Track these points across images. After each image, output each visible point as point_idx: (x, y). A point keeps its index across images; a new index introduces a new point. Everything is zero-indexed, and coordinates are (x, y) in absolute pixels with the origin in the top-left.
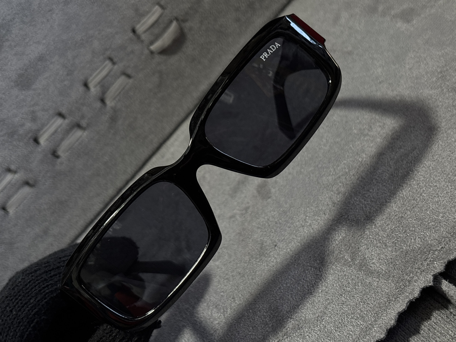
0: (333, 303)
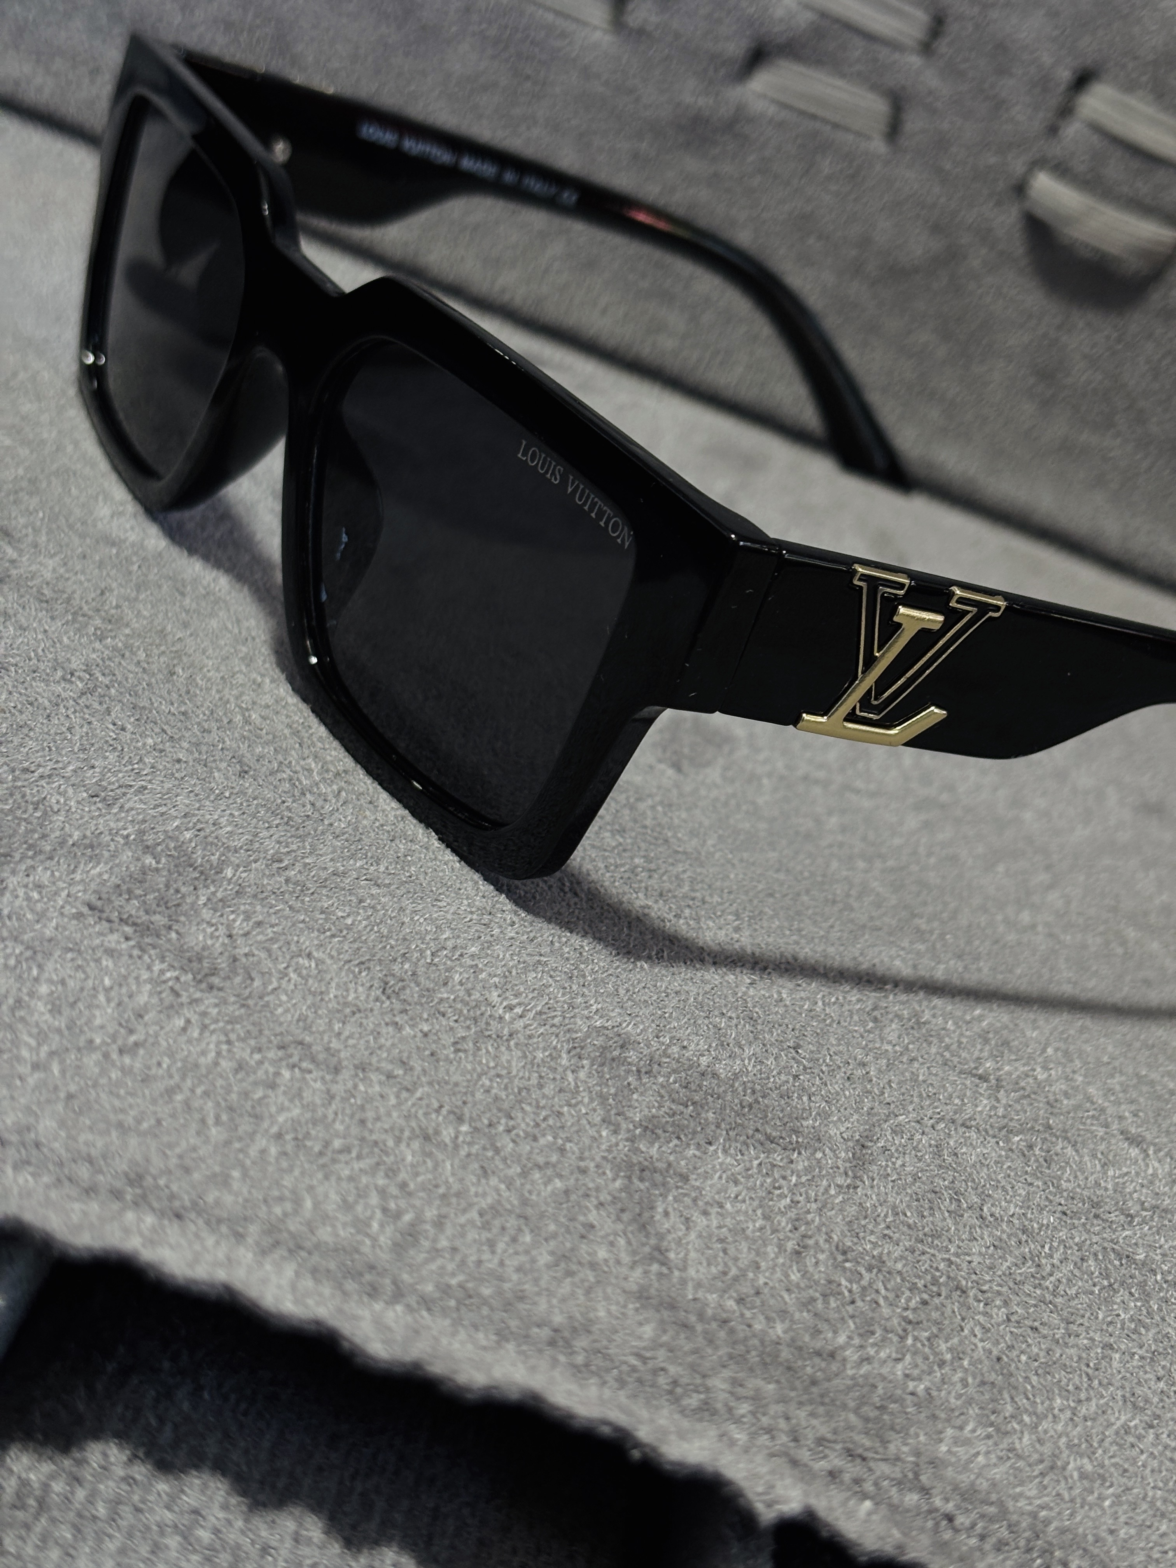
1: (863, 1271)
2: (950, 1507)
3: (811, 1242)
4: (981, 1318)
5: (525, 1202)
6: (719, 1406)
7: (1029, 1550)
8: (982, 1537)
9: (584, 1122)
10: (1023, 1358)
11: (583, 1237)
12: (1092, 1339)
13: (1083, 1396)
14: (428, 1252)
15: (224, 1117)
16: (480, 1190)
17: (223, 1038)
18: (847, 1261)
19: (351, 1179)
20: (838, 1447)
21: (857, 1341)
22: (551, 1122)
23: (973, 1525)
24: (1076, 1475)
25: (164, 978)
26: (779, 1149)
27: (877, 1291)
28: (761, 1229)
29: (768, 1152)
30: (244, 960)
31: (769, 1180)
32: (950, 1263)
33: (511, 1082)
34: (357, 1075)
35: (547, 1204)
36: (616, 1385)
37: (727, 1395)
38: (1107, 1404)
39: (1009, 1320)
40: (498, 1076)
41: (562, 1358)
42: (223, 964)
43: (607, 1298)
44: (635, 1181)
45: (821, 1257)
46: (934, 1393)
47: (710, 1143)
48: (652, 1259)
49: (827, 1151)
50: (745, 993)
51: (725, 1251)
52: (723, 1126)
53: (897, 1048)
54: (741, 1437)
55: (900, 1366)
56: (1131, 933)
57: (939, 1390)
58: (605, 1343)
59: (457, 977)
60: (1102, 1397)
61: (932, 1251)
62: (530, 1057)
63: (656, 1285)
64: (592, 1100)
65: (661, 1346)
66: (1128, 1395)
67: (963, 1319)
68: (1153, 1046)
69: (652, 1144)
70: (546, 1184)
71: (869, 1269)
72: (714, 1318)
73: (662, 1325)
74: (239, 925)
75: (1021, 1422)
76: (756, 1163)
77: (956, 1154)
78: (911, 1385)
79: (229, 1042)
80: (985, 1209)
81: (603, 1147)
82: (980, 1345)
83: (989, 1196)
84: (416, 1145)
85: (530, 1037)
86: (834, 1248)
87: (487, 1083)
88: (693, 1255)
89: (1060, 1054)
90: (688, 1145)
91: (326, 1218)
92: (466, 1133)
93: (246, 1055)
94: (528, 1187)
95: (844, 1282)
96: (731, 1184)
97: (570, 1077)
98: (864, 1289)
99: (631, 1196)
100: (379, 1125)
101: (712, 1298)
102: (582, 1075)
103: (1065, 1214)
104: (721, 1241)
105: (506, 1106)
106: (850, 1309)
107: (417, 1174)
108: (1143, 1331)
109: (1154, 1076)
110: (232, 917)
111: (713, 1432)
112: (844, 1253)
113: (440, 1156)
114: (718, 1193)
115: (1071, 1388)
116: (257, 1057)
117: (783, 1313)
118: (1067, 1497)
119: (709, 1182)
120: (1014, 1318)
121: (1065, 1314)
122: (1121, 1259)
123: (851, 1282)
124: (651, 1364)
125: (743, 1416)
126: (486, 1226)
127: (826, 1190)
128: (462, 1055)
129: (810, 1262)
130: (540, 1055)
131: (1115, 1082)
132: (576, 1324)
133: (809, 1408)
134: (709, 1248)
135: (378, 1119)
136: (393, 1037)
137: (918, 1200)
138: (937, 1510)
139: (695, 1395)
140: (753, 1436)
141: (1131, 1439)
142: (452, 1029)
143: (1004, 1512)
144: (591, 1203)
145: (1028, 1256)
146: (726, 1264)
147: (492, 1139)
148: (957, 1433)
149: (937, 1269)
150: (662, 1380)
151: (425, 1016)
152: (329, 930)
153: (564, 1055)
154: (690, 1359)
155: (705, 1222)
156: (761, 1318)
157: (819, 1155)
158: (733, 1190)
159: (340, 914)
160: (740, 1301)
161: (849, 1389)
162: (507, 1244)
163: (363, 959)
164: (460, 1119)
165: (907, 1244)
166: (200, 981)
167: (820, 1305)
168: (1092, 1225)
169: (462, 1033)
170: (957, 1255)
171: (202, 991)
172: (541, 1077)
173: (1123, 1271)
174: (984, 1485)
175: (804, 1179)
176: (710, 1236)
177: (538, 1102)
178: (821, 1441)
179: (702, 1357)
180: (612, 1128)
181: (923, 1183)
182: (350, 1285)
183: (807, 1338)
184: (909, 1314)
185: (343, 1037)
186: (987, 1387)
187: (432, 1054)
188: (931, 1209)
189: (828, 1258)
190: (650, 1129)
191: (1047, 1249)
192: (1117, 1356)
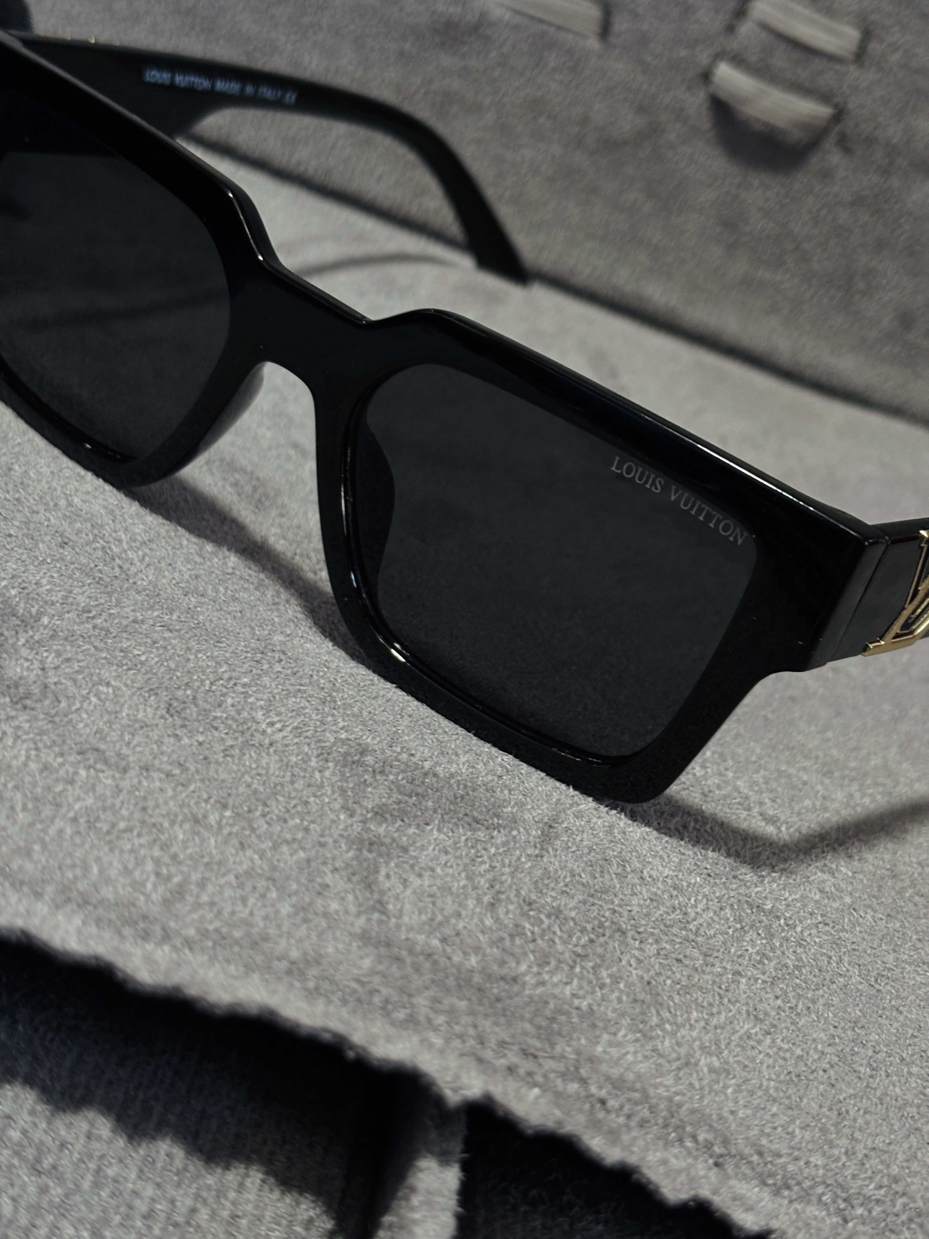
1: (543, 917)
2: (603, 1093)
3: (503, 897)
4: (636, 953)
6: (421, 1018)
7: (666, 1126)
8: (629, 1117)
10: (669, 982)
11: (319, 893)
12: (725, 968)
14: (192, 905)
15: (30, 805)
17: (32, 746)
18: (532, 910)
19: (132, 851)
20: (515, 1048)
21: (535, 969)
23: (621, 1107)
24: (705, 1070)
26: (483, 828)
27: (554, 933)
28: (464, 887)
29: (474, 830)
30: (53, 687)
33: (269, 779)
34: (141, 774)
35: (292, 870)
36: (340, 1003)
37: (428, 1010)
38: (734, 1016)
39: (659, 954)
40: (259, 774)
41: (297, 984)
42: (36, 690)
43: (335, 939)
44: (365, 852)
45: (511, 907)
46: (595, 1008)
47: (428, 824)
48: (373, 909)
49: (522, 830)
51: (434, 904)
52: (439, 811)
54: (438, 1041)
55: (568, 988)
57: (599, 1005)
58: (332, 971)
59: (229, 701)
60: (730, 1011)
61: (600, 903)
62: (285, 760)
63: (376, 929)
64: (333, 792)
65: (377, 973)
66: (751, 1010)
67: (622, 953)
69: (380, 824)
70: (291, 855)
71: (549, 916)
72: (421, 953)
73: (379, 959)
74: (51, 659)
75: (663, 1030)
76: (463, 838)
77: (624, 833)
78: (576, 1002)
79: (37, 749)
80: (645, 872)
81: (341, 827)
82: (634, 972)
83: (649, 863)
84: (187, 826)
85: (287, 745)
86: (521, 901)
87: (249, 780)
88: (407, 906)
89: (716, 756)
90: (410, 825)
91: (109, 880)
92: (230, 817)
93: (50, 759)
94: (277, 857)
95: (528, 926)
96: (443, 854)
97: (317, 775)
98: (544, 931)
99: (360, 863)
100: (157, 811)
101: (421, 938)
102: (327, 774)
103: (709, 875)
104: (431, 896)
105: (263, 797)
106: (532, 946)
107: (186, 848)
108: (766, 962)
110: (45, 654)
111: (416, 1039)
112: (530, 904)
113: (206, 834)
114: (431, 860)
115: (705, 1004)
116: (60, 760)
117: (477, 949)
118: (697, 1085)
119: (425, 853)
120: (662, 953)
121: (704, 949)
122: (752, 909)
123: (533, 925)
124: (368, 987)
125: (440, 1025)
126: (241, 886)
127: (519, 859)
128: (229, 759)
129: (501, 911)
130: (294, 759)
131: (758, 777)
132: (309, 958)
133: (493, 1019)
134: (420, 901)
135: (157, 806)
136: (174, 745)
137: (592, 866)
138: (592, 1095)
139: (402, 1010)
140: (448, 1041)
141: (752, 1043)
142: (223, 739)
143: (646, 1097)
144: (327, 869)
145: (677, 906)
146: (433, 913)
147: (250, 822)
148: (612, 1038)
149: (603, 916)
150: (377, 1000)
151: (201, 729)
152: (127, 664)
153: (313, 759)
154: (399, 983)
155: (419, 882)
156: (460, 952)
157: (515, 833)
158: (443, 858)
159: (136, 652)
160: (444, 940)
161: (527, 1004)
162: (257, 899)
163: (152, 687)
164: (225, 807)
165: (581, 898)
166: (16, 703)
167: (507, 943)
168: (731, 883)
169: (230, 742)
170: (620, 906)
171: (17, 710)
172: (293, 775)
173: (753, 917)
174: (630, 1076)
175: (501, 850)
176: (422, 892)
177: (289, 793)
178: (502, 1044)
179: (410, 982)
180: (348, 813)
181: (597, 853)
182: (127, 931)
183: (495, 967)
184: (579, 950)
185: (132, 745)
186: (639, 1004)
187: (205, 758)
188: (602, 872)
189: (516, 908)
190: (380, 813)
191: (692, 901)
192: (744, 980)
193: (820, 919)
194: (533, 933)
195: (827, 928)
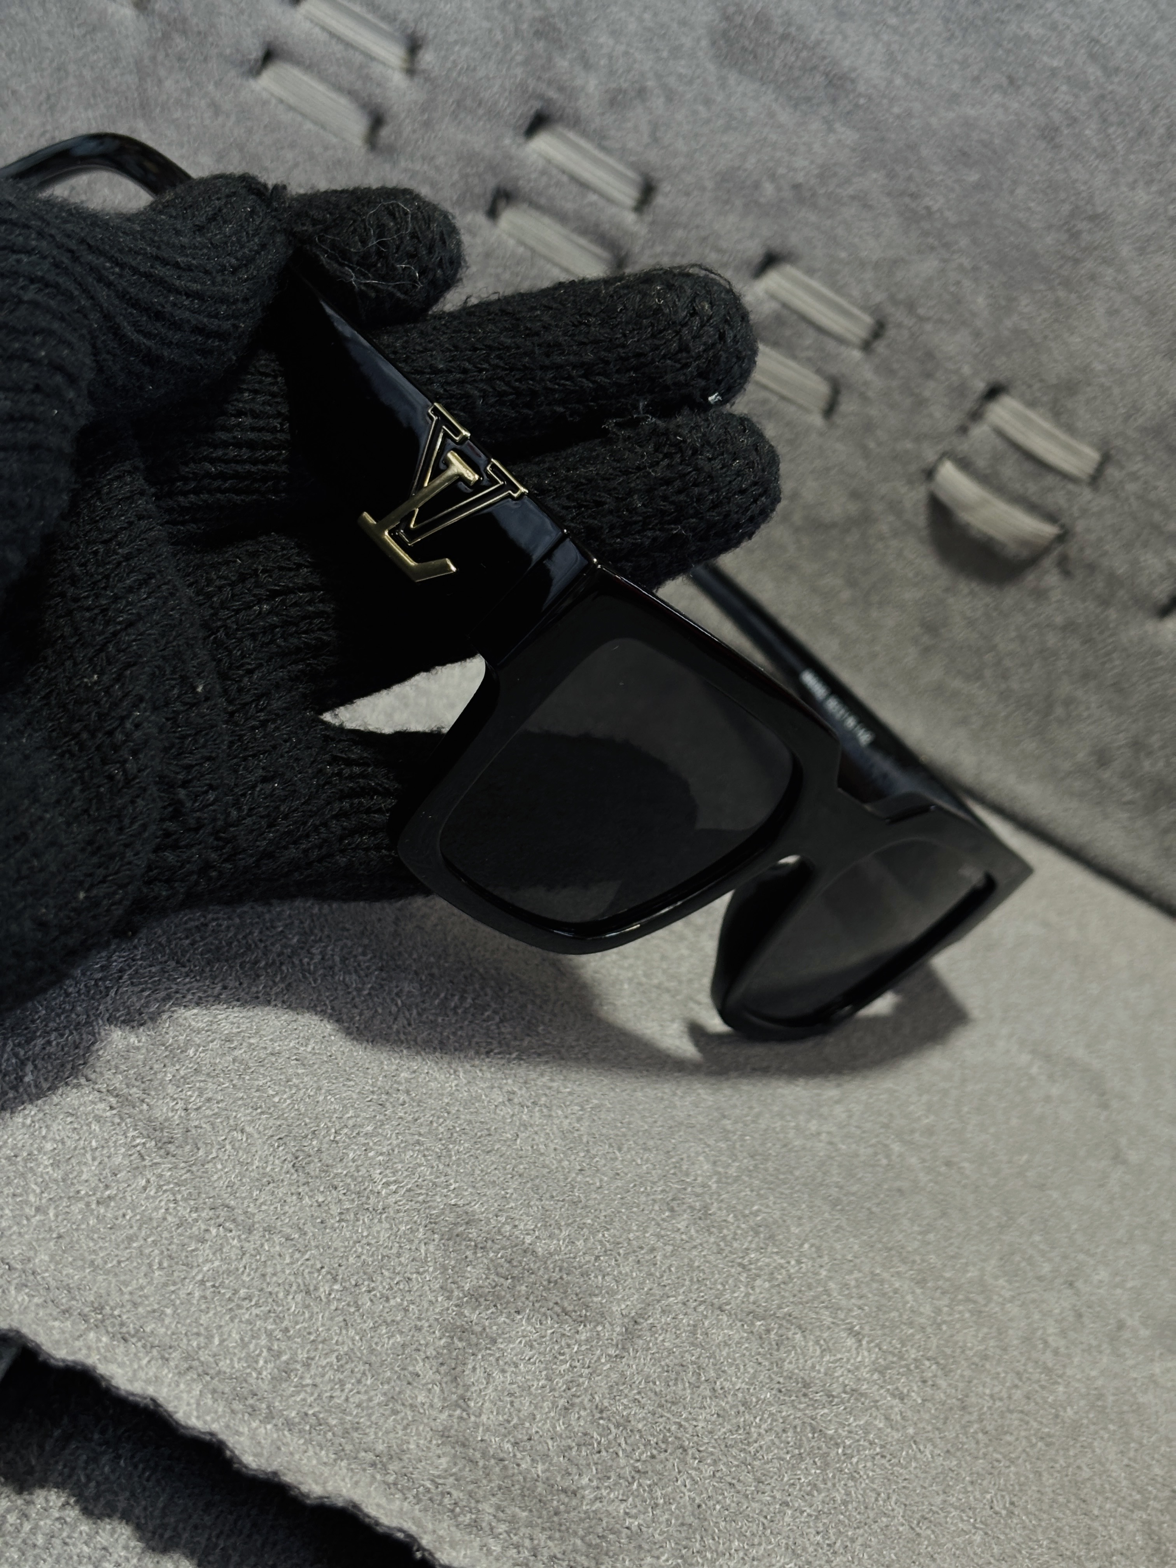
0: (297, 1255)
1: (612, 1427)
3: (577, 1401)
4: (693, 1473)
5: (372, 1351)
6: (485, 1524)
9: (426, 1288)
10: (718, 1507)
11: (409, 1383)
12: (774, 1497)
13: (756, 1541)
14: (296, 1387)
15: (165, 1264)
16: (340, 1339)
17: (171, 1198)
18: (601, 1418)
19: (249, 1322)
21: (595, 1483)
22: (401, 1287)
25: (134, 1143)
26: (570, 1321)
27: (620, 1445)
28: (543, 1387)
29: (561, 1323)
30: (194, 1131)
31: (556, 1347)
32: (680, 1426)
33: (378, 1249)
34: (264, 1236)
35: (388, 1355)
36: (414, 1501)
37: (492, 1517)
38: (773, 1549)
39: (714, 1475)
40: (368, 1244)
41: (378, 1477)
42: (178, 1133)
43: (418, 1434)
44: (456, 1340)
45: (583, 1413)
46: (644, 1529)
47: (518, 1312)
48: (458, 1406)
49: (607, 1325)
50: (574, 1179)
51: (512, 1403)
52: (531, 1298)
53: (684, 1237)
55: (623, 1506)
56: (896, 1147)
57: (648, 1527)
58: (411, 1469)
59: (351, 1155)
60: (770, 1543)
61: (668, 1415)
62: (395, 1229)
63: (456, 1426)
64: (435, 1270)
65: (451, 1475)
66: (790, 1543)
67: (679, 1472)
68: (891, 1249)
69: (474, 1309)
70: (389, 1338)
71: (617, 1426)
72: (493, 1457)
73: (455, 1459)
74: (194, 1100)
75: (704, 1557)
76: (549, 1332)
77: (707, 1334)
78: (628, 1521)
79: (175, 1201)
80: (718, 1382)
81: (437, 1310)
82: (687, 1494)
83: (724, 1372)
84: (299, 1297)
85: (398, 1211)
86: (594, 1407)
87: (360, 1250)
88: (487, 1405)
89: (813, 1249)
90: (502, 1313)
91: (227, 1352)
92: (337, 1291)
93: (186, 1213)
94: (376, 1340)
95: (596, 1435)
96: (528, 1348)
97: (423, 1249)
98: (610, 1443)
99: (450, 1352)
100: (275, 1279)
101: (495, 1440)
102: (431, 1248)
103: (780, 1391)
104: (511, 1394)
105: (370, 1270)
106: (596, 1457)
107: (297, 1322)
108: (815, 1493)
109: (886, 1275)
110: (189, 1093)
111: (476, 1544)
112: (601, 1412)
113: (316, 1309)
114: (516, 1355)
115: (748, 1534)
116: (194, 1215)
119: (511, 1346)
120: (718, 1475)
121: (759, 1474)
122: (814, 1433)
123: (601, 1436)
124: (441, 1489)
125: (500, 1534)
126: (341, 1368)
127: (599, 1359)
128: (344, 1224)
129: (574, 1416)
130: (403, 1228)
131: (850, 1279)
132: (393, 1453)
133: (549, 1533)
134: (500, 1400)
135: (274, 1274)
136: (295, 1206)
137: (667, 1372)
139: (468, 1515)
140: (505, 1549)
142: (340, 1201)
144: (419, 1357)
145: (741, 1425)
146: (510, 1414)
147: (356, 1297)
148: (654, 1561)
149: (669, 1430)
150: (447, 1501)
151: (322, 1189)
152: (261, 1107)
153: (421, 1230)
154: (470, 1487)
155: (502, 1379)
156: (528, 1459)
157: (599, 1328)
158: (529, 1353)
159: (271, 1092)
160: (516, 1445)
161: (582, 1520)
162: (354, 1385)
163: (282, 1135)
164: (335, 1280)
165: (651, 1408)
166: (160, 1148)
167: (574, 1452)
168: (800, 1403)
169: (346, 1205)
170: (686, 1420)
171: (161, 1156)
172: (400, 1247)
173: (813, 1444)
175: (583, 1348)
176: (503, 1390)
177: (394, 1269)
179: (479, 1487)
180: (447, 1294)
181: (676, 1358)
182: (237, 1406)
183: (559, 1478)
184: (639, 1465)
185: (258, 1203)
186: (685, 1528)
187: (322, 1222)
188: (676, 1379)
189: (588, 1415)
190: (475, 1297)
191: (757, 1420)
192: (789, 1512)
193: (878, 1450)
194: (599, 1443)
195: (883, 1461)
